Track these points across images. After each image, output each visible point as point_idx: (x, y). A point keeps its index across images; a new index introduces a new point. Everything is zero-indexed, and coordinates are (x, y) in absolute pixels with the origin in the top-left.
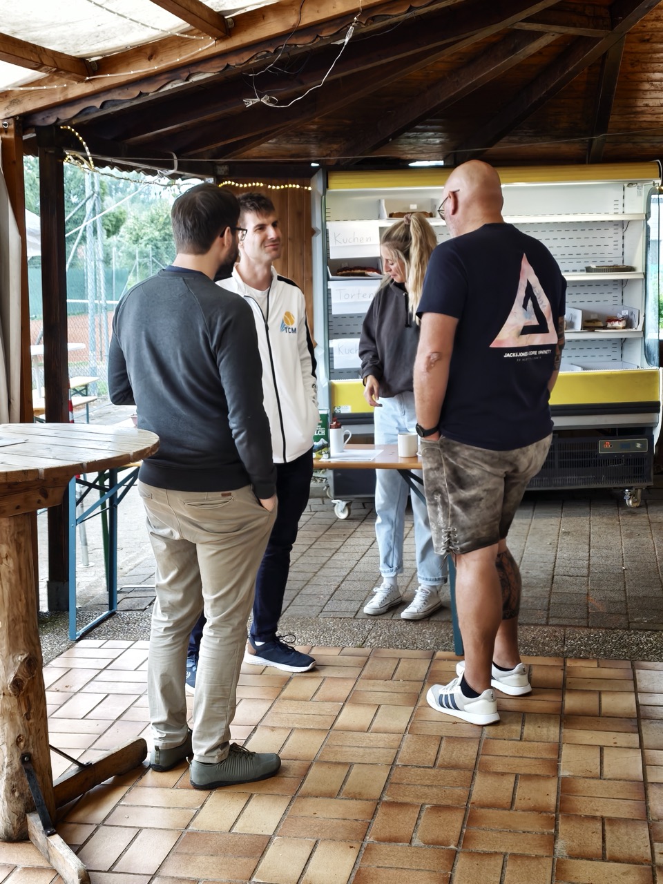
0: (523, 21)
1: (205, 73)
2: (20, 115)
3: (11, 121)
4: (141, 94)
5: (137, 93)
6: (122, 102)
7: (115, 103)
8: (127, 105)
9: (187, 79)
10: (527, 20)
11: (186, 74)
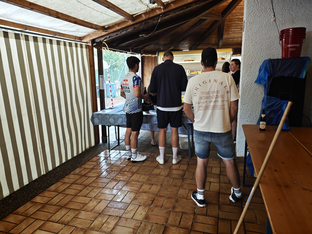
0: (202, 16)
1: (130, 29)
2: (92, 40)
3: (91, 41)
4: (117, 34)
5: (116, 34)
6: (113, 36)
7: (112, 36)
8: (114, 37)
9: (126, 31)
10: (203, 16)
11: (126, 29)
